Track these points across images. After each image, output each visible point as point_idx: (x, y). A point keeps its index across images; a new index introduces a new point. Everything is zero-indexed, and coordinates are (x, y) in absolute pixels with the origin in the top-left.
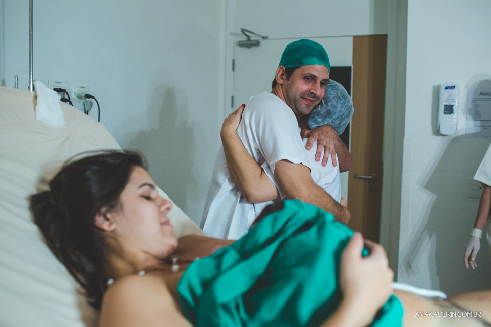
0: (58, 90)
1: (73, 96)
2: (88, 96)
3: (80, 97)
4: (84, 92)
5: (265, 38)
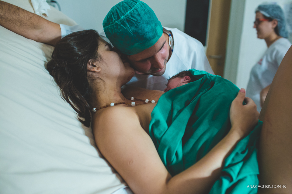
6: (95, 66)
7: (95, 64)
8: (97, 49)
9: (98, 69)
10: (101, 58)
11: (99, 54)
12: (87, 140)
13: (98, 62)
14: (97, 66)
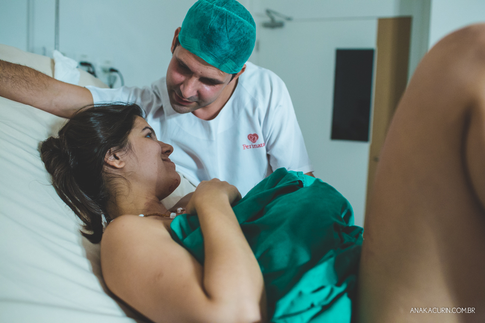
0: (84, 64)
1: (98, 70)
2: (112, 70)
3: (105, 71)
4: (109, 66)
5: (289, 19)
6: (117, 158)
7: (118, 155)
8: (129, 133)
9: (121, 162)
10: (130, 147)
11: (129, 141)
12: (86, 264)
13: (124, 153)
14: (121, 159)
